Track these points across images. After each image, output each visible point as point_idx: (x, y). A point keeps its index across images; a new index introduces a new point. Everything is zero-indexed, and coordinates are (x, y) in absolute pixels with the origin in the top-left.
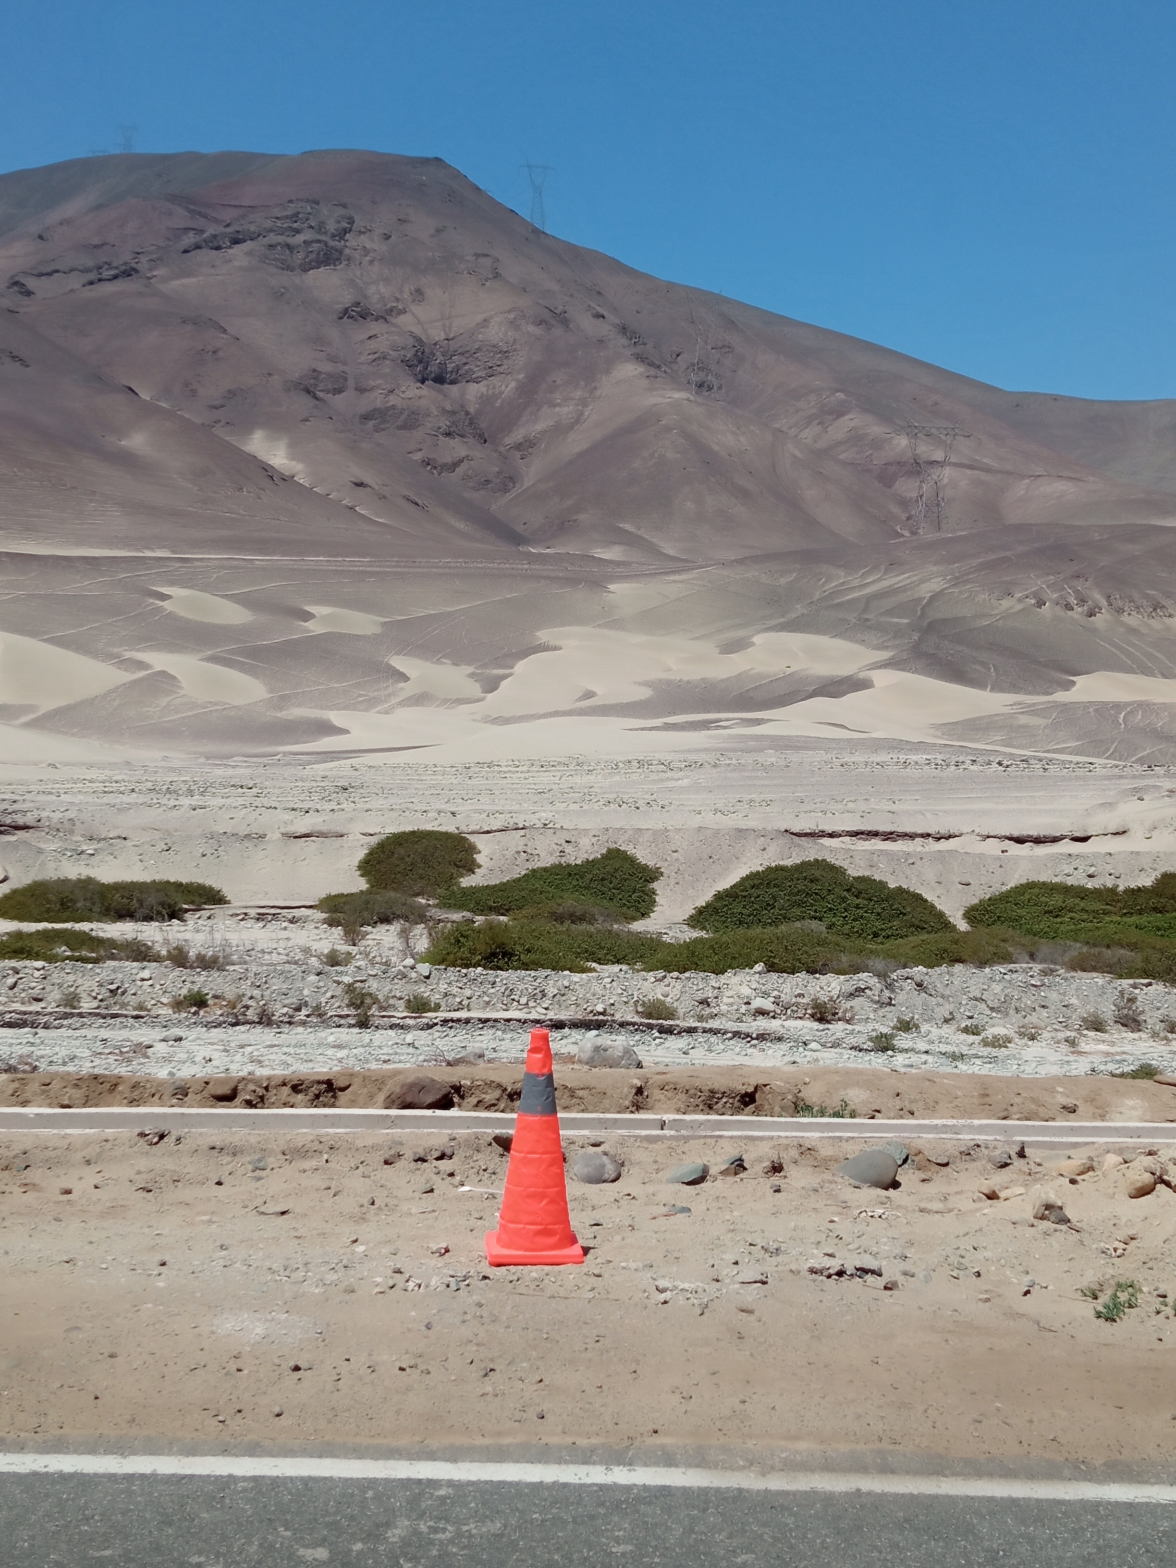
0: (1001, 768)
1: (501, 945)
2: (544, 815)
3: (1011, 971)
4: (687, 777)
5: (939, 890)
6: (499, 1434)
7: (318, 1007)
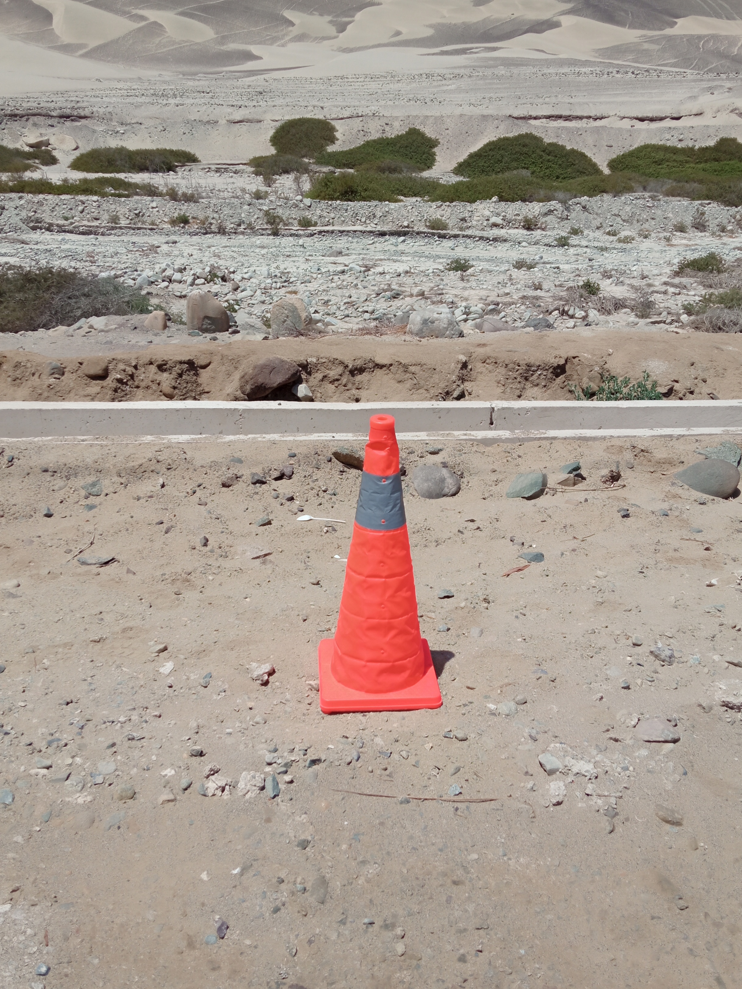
0: (634, 76)
1: (350, 187)
2: (373, 108)
3: (636, 198)
4: (454, 84)
5: (594, 151)
7: (250, 224)
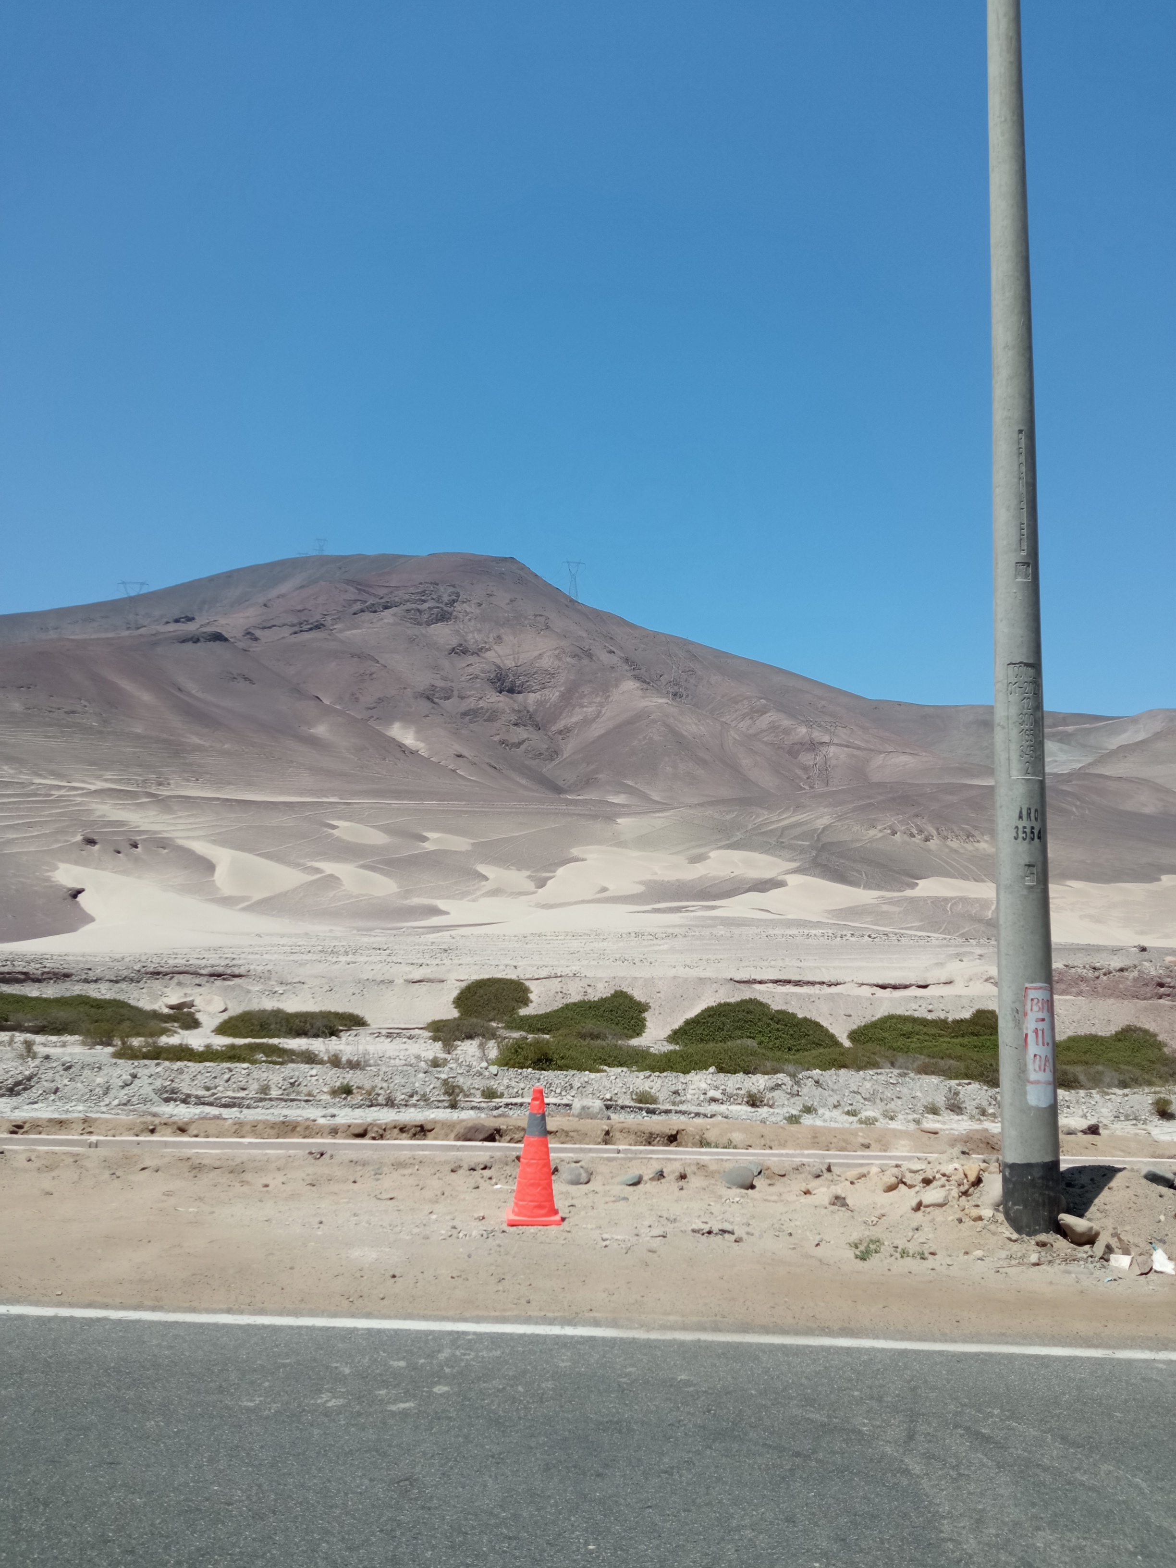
0: (870, 939)
1: (546, 1054)
2: (574, 968)
3: (878, 1074)
5: (831, 1020)
6: (504, 1310)
7: (424, 1095)
